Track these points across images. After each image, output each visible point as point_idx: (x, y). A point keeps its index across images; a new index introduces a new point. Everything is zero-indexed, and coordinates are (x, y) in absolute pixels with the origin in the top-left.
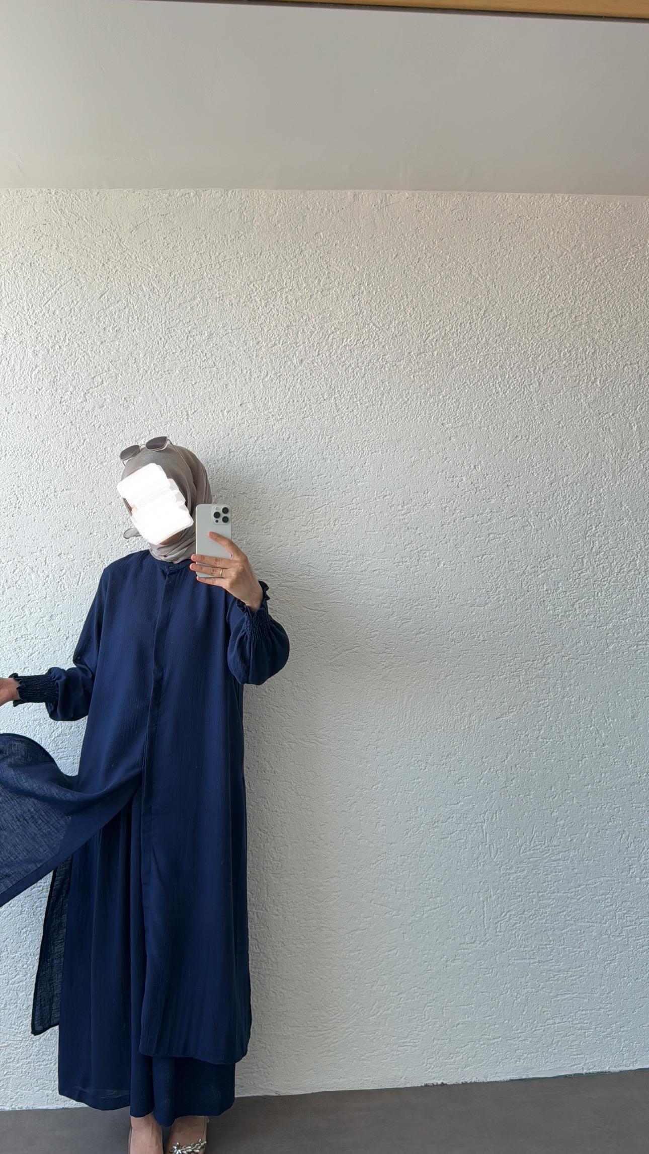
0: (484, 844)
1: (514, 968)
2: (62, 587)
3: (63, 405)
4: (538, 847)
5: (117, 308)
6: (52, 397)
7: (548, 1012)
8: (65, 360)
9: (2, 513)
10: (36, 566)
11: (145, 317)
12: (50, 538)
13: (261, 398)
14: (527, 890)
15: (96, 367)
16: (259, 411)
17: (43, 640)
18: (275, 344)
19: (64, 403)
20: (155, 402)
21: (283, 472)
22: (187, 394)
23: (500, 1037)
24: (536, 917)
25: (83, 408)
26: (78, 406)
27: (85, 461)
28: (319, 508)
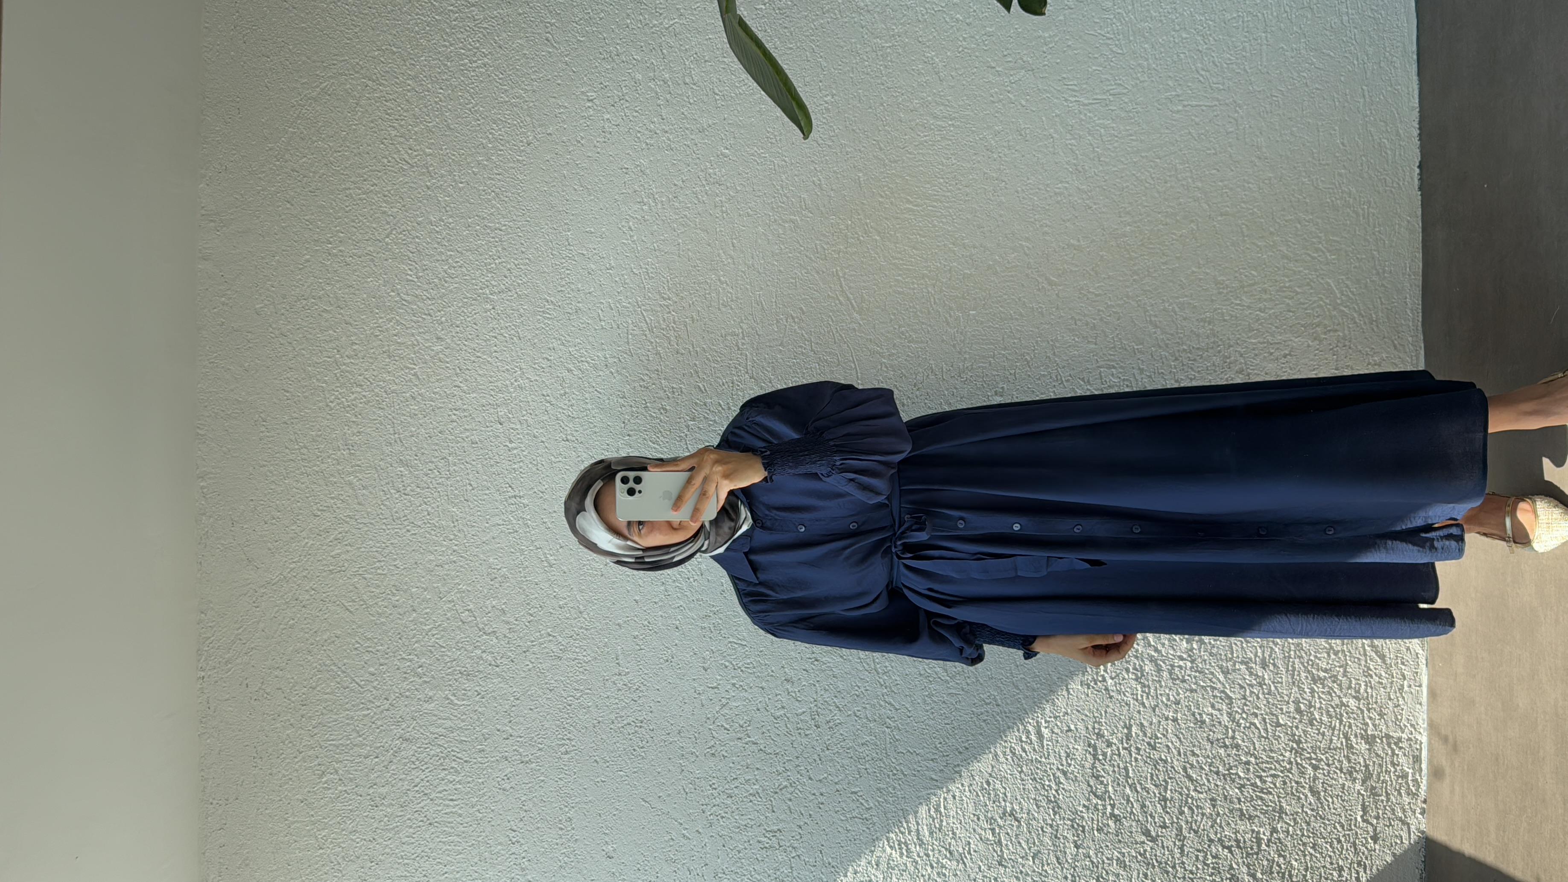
0: (1108, 103)
1: (1273, 66)
2: (748, 666)
3: (501, 663)
4: (1115, 28)
5: (366, 590)
6: (489, 678)
7: (1333, 22)
8: (439, 660)
9: (648, 745)
10: (720, 700)
11: (377, 551)
12: (683, 681)
13: (492, 395)
14: (1171, 45)
15: (448, 619)
16: (509, 399)
17: (819, 691)
18: (415, 375)
19: (498, 662)
20: (497, 540)
21: (595, 368)
22: (485, 497)
23: (1362, 89)
24: (1207, 35)
25: (505, 637)
26: (502, 643)
27: (578, 635)
28: (645, 320)
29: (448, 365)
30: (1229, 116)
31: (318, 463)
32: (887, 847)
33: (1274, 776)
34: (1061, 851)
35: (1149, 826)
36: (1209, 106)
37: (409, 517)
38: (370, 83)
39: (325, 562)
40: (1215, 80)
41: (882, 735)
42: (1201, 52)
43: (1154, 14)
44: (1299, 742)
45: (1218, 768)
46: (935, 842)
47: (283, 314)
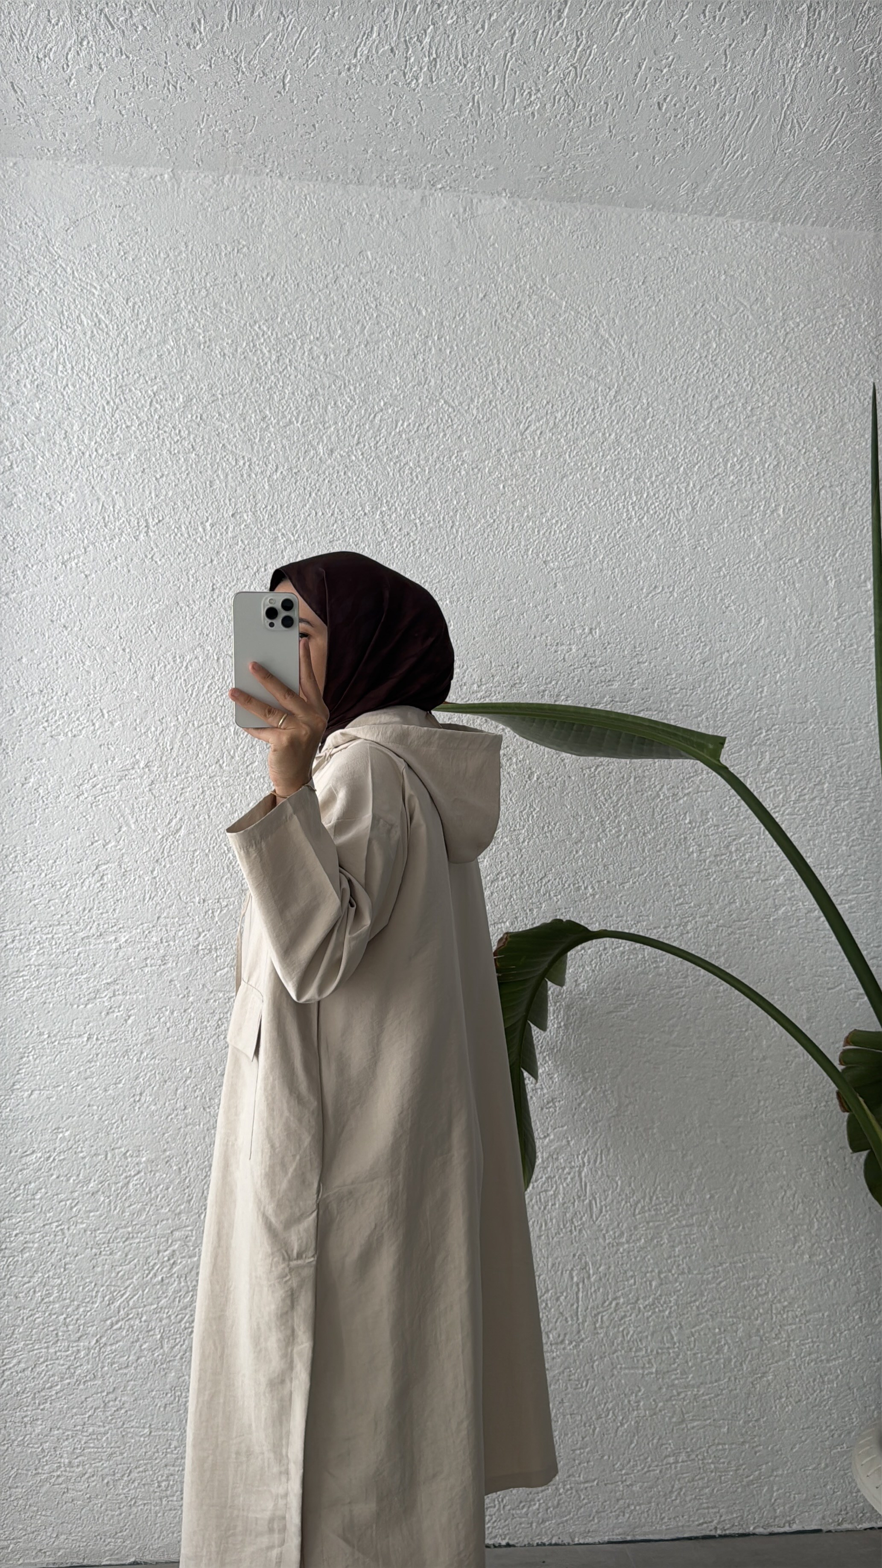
29: (301, 460)
30: (565, 1335)
36: (577, 1312)
37: (125, 404)
38: (612, 393)
39: (72, 307)
40: (605, 1318)
42: (636, 1302)
43: (677, 1250)
47: (360, 281)
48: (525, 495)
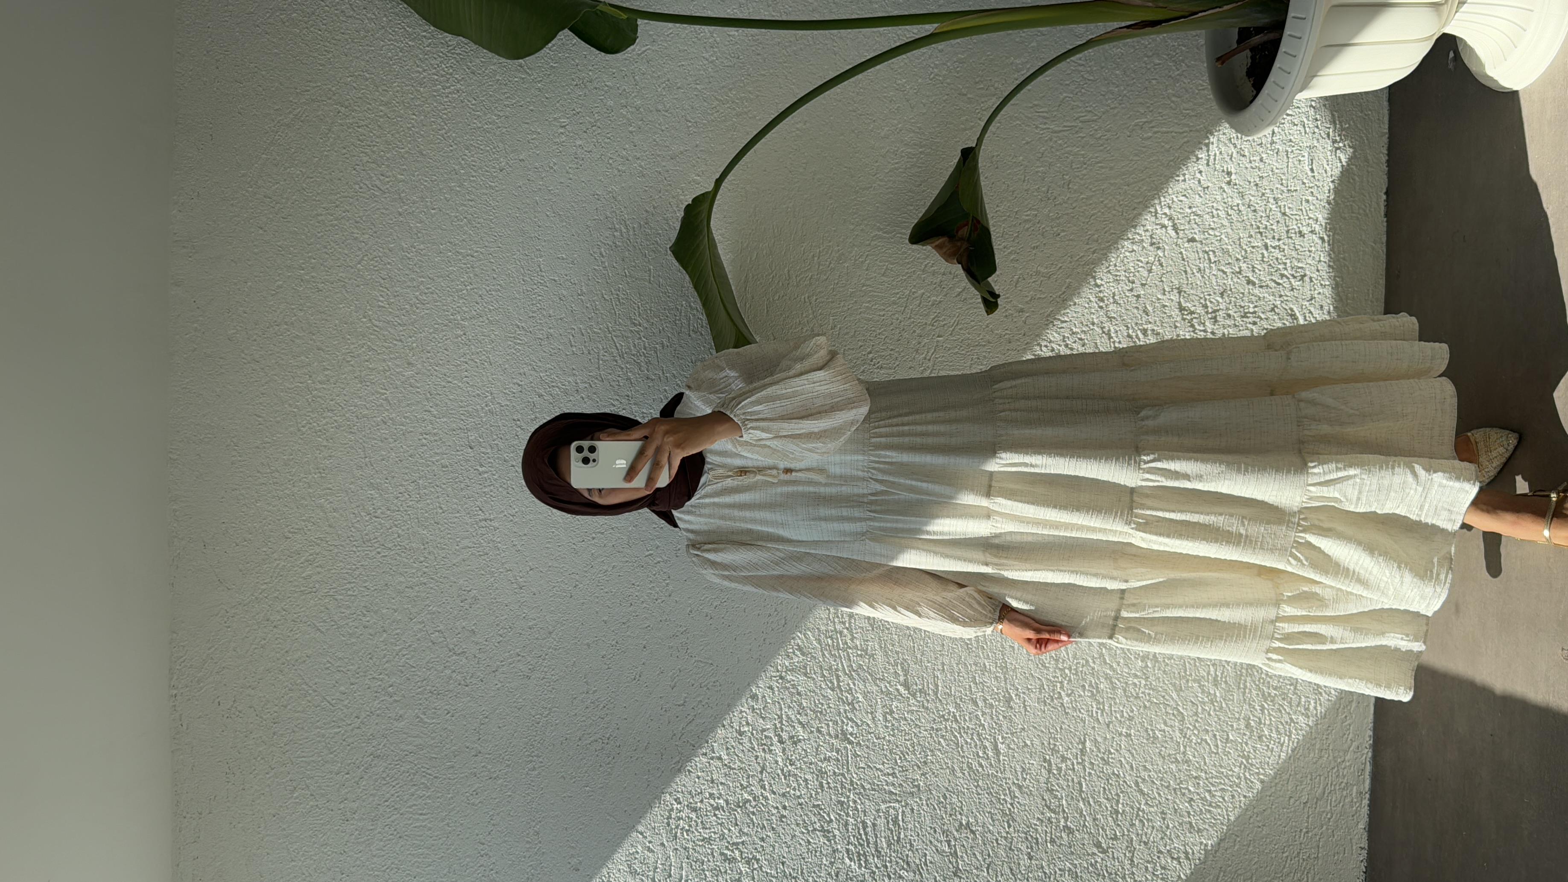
0: (1078, 130)
2: (714, 685)
3: (471, 682)
5: (336, 611)
6: (460, 697)
8: (409, 679)
9: (614, 761)
10: (686, 717)
11: (347, 573)
12: (650, 699)
13: (462, 420)
15: (418, 640)
16: (479, 424)
17: (783, 708)
18: (387, 398)
19: (468, 682)
20: (468, 562)
21: (566, 393)
22: (456, 520)
25: (475, 657)
26: (473, 663)
27: (546, 655)
28: (616, 346)
29: (418, 390)
31: (290, 486)
32: (847, 859)
33: (1222, 790)
34: (1014, 863)
35: (1100, 839)
37: (379, 539)
38: (342, 109)
39: (296, 583)
41: (843, 751)
44: (1247, 758)
45: (1169, 782)
46: (893, 854)
47: (255, 340)
48: (440, 189)
